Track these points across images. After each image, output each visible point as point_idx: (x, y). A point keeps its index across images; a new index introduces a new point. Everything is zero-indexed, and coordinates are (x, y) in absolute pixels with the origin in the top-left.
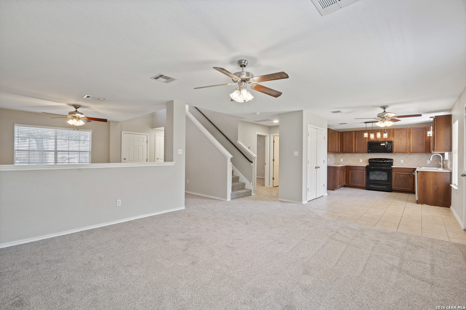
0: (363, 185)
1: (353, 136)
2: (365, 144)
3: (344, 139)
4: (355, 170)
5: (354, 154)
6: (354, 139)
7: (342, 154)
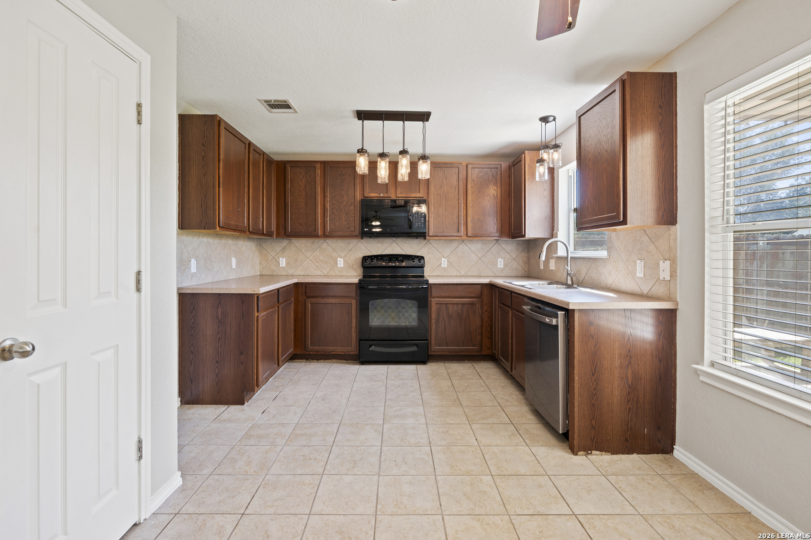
0: (349, 348)
1: (318, 179)
2: (352, 208)
3: (289, 185)
4: (323, 297)
5: (321, 241)
6: (319, 190)
7: (285, 242)
